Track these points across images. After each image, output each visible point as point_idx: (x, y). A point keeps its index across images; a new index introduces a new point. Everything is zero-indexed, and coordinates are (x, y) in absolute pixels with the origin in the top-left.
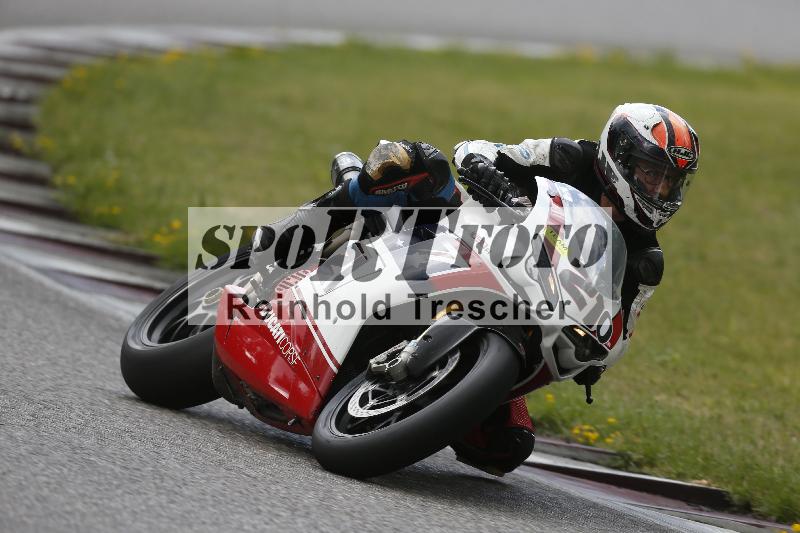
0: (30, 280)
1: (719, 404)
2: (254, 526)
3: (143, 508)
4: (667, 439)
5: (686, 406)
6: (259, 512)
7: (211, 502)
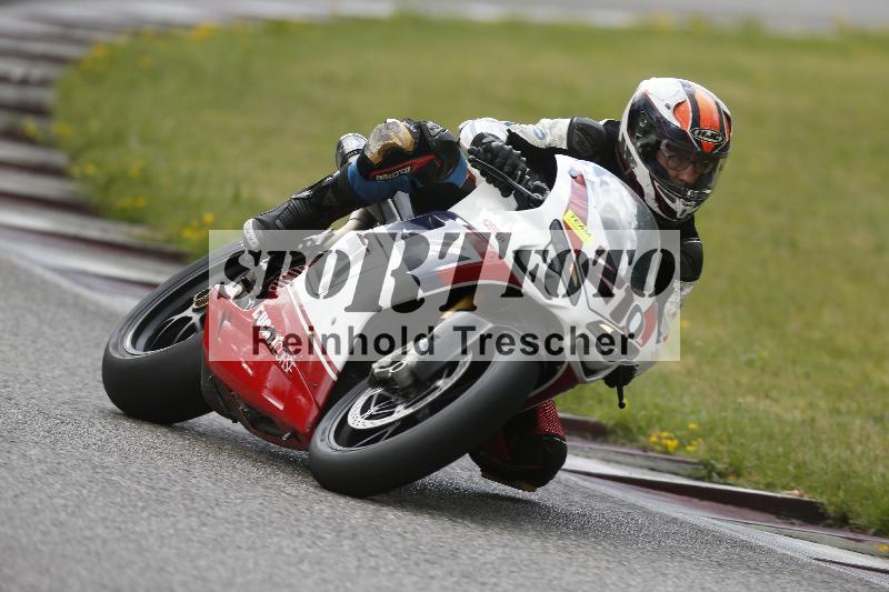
0: (44, 282)
1: (811, 405)
3: (172, 531)
4: (754, 446)
5: (776, 409)
6: (300, 534)
7: (247, 524)
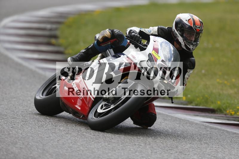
2: (134, 149)
6: (135, 145)
